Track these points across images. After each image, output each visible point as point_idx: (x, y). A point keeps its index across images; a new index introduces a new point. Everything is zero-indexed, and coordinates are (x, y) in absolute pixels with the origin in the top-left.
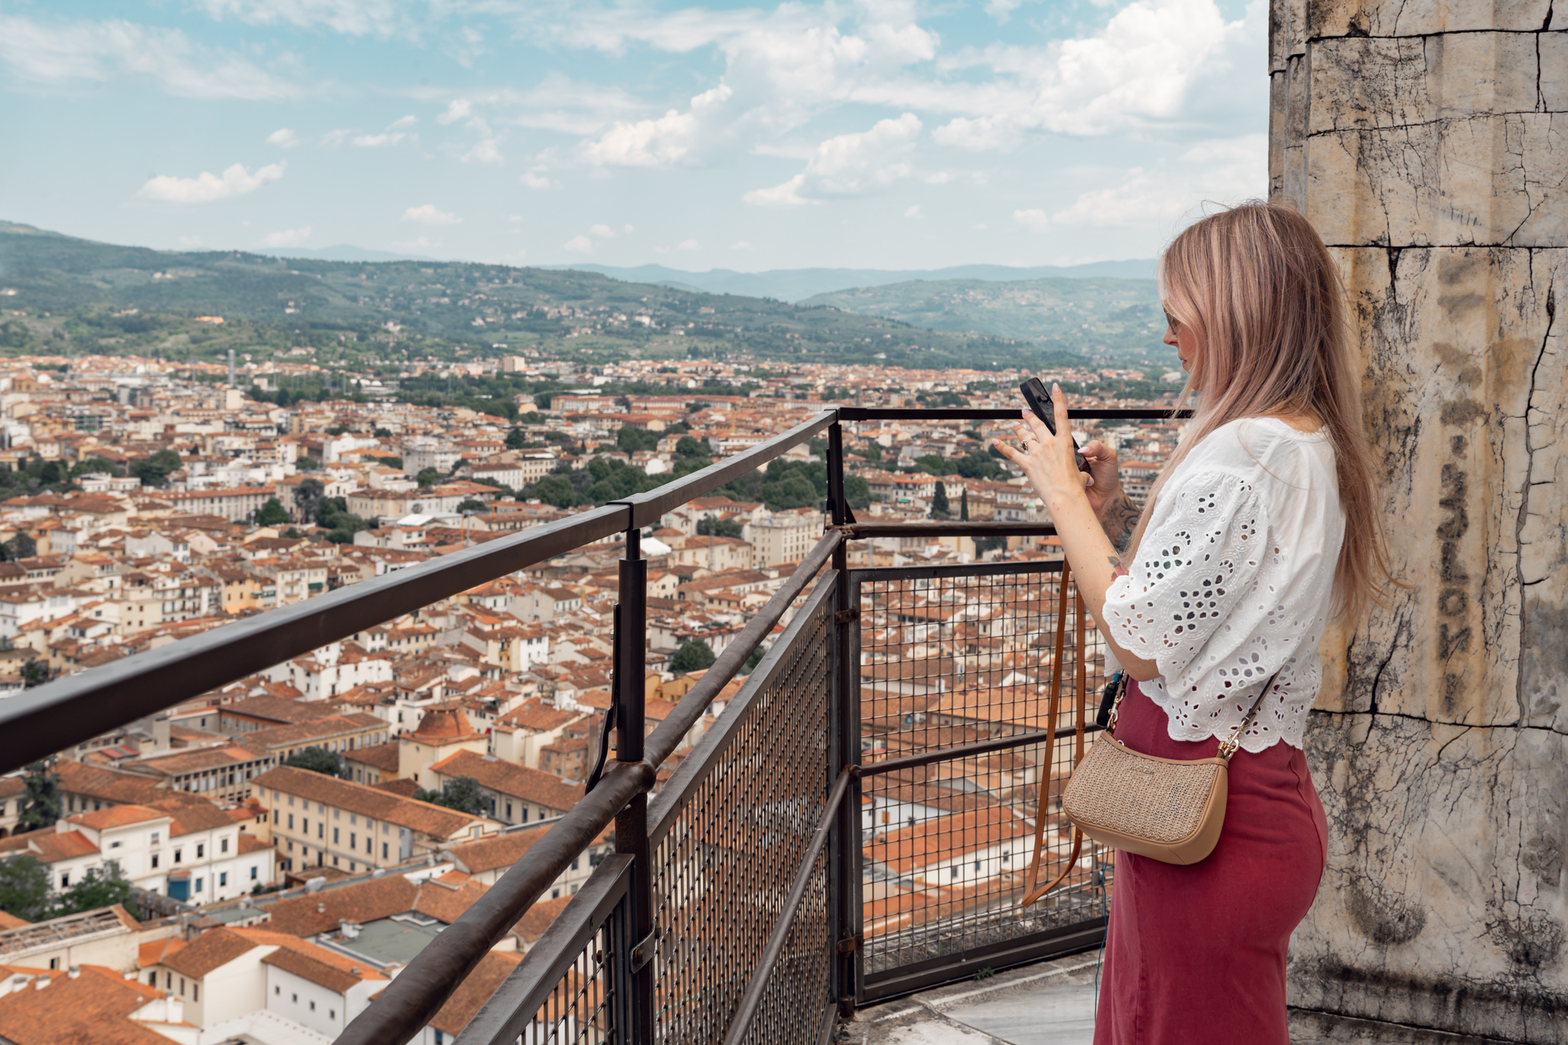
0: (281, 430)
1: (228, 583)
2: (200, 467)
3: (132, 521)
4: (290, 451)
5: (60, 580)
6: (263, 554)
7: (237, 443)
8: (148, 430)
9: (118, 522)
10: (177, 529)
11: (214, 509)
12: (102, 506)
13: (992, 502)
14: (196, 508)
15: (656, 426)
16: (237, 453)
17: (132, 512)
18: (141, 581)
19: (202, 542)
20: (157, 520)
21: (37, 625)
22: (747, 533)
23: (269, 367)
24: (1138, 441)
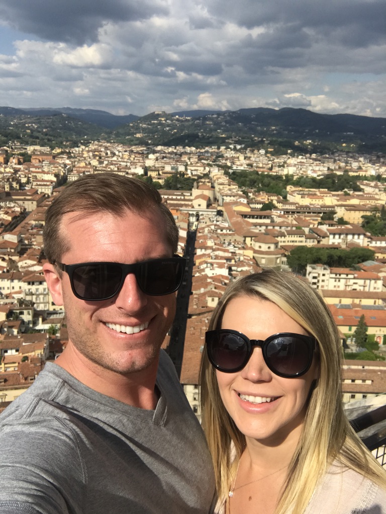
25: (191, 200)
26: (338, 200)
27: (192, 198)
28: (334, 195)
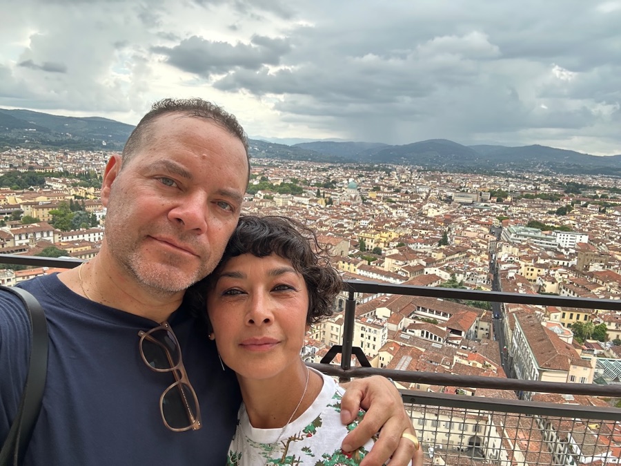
13: (330, 194)
15: (257, 174)
22: (275, 199)
24: (366, 181)
26: (23, 199)
28: (17, 194)
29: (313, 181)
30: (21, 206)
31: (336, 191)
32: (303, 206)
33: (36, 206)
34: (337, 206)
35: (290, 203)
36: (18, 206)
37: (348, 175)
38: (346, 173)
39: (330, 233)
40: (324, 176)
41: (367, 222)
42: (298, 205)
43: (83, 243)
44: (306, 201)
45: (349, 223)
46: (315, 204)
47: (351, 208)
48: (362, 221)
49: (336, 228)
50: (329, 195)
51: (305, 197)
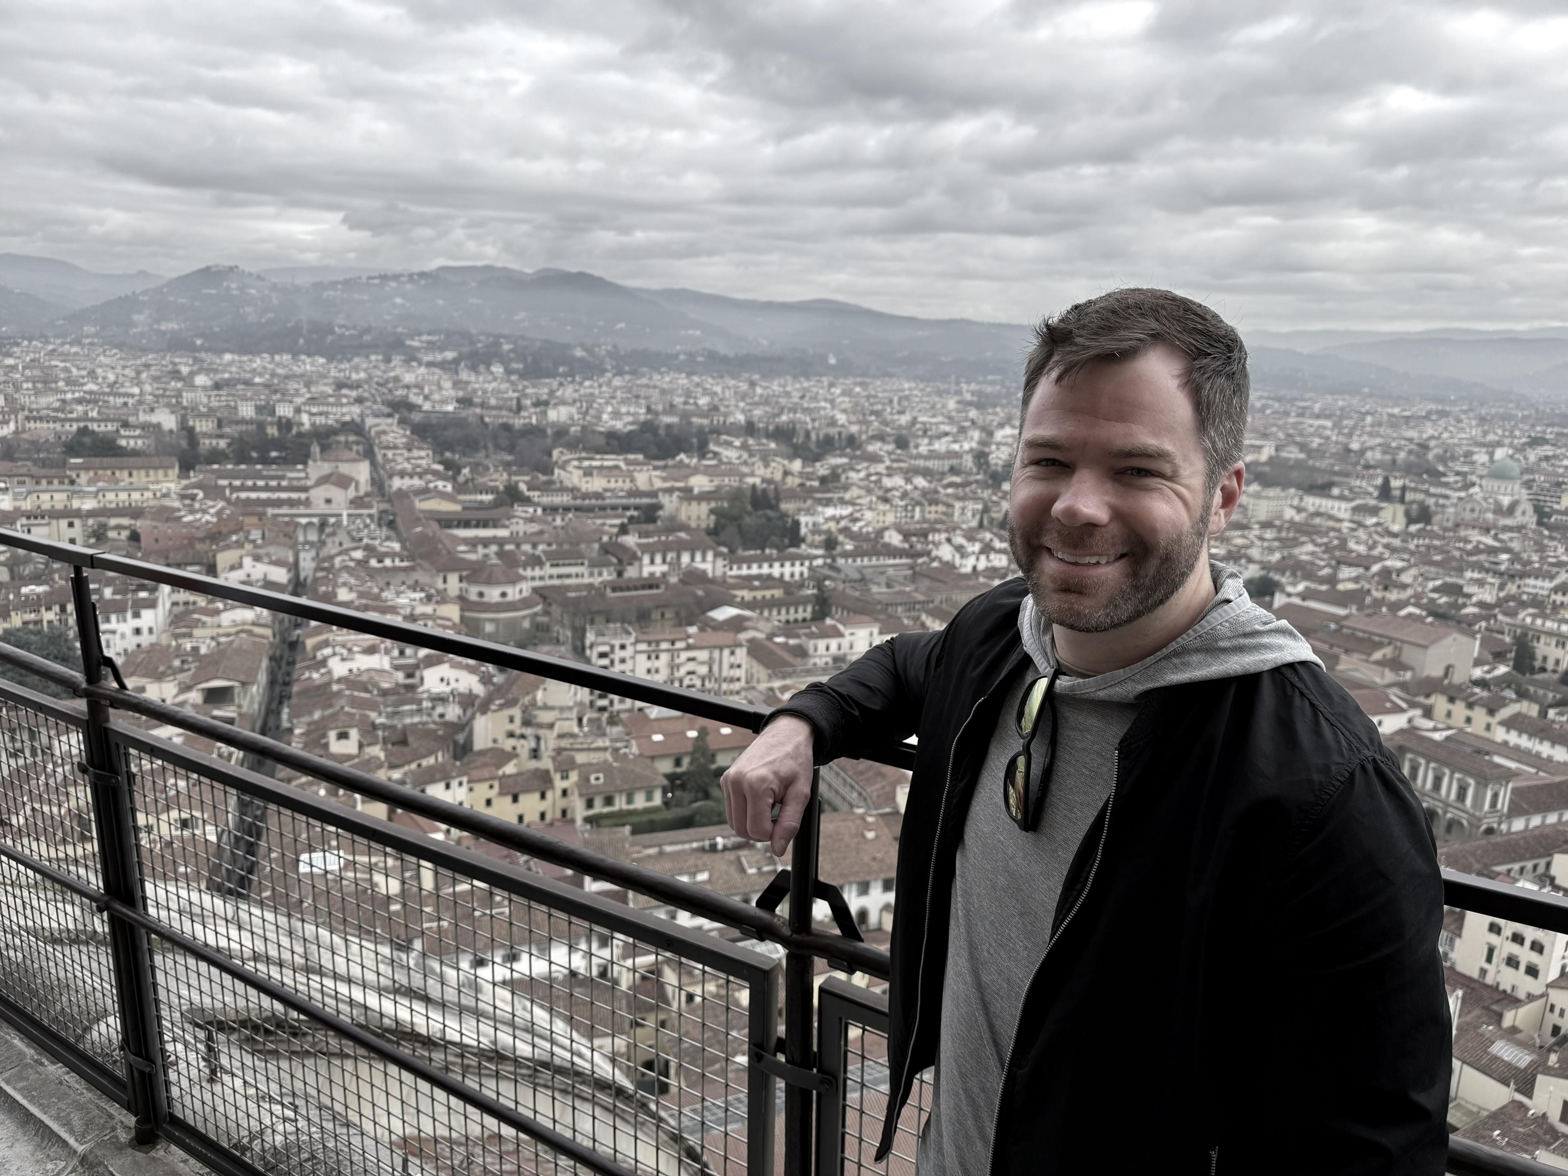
0: (973, 422)
1: (930, 504)
2: (926, 441)
3: (888, 468)
4: (976, 435)
5: (847, 496)
6: (950, 491)
7: (947, 428)
8: (904, 419)
9: (881, 468)
10: (909, 474)
11: (930, 464)
12: (875, 459)
14: (921, 463)
16: (946, 434)
17: (888, 463)
18: (886, 500)
19: (920, 482)
20: (901, 469)
21: (833, 518)
23: (973, 387)
25: (305, 489)
26: (664, 479)
27: (309, 483)
28: (656, 468)
29: (1369, 454)
30: (660, 494)
31: (1446, 485)
32: (1331, 523)
33: (688, 495)
34: (1445, 530)
35: (1289, 514)
36: (653, 494)
37: (1491, 437)
38: (1485, 433)
39: (1411, 609)
40: (1411, 440)
41: (1548, 584)
42: (1317, 521)
43: (768, 581)
44: (1341, 509)
45: (1481, 583)
46: (1371, 521)
47: (1496, 538)
48: (1531, 581)
49: (1435, 596)
50: (1420, 497)
51: (1341, 498)
